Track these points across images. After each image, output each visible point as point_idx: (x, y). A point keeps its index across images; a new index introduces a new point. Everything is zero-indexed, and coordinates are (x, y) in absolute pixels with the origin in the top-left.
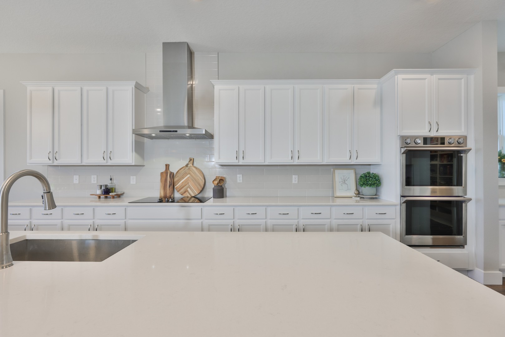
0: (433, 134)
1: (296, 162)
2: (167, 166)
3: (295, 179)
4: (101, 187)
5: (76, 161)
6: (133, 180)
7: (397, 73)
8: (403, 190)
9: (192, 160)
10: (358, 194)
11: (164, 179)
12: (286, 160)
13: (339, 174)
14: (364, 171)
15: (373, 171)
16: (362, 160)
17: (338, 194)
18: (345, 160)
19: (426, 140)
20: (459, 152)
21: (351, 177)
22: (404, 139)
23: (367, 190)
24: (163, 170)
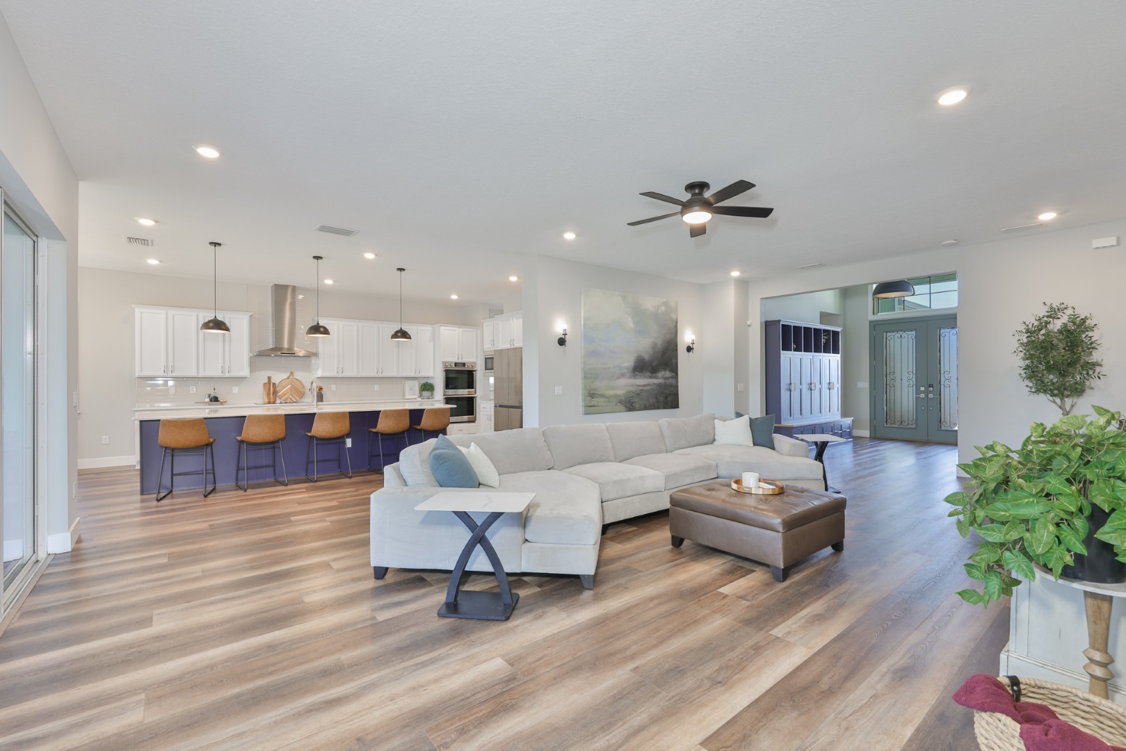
0: (460, 361)
1: (380, 375)
2: (269, 378)
3: (377, 387)
4: (209, 395)
5: (193, 373)
6: (235, 390)
7: (441, 326)
8: (444, 392)
9: (292, 373)
10: (420, 396)
11: (267, 388)
12: (374, 374)
13: (408, 384)
14: (423, 381)
15: (430, 381)
16: (422, 374)
17: (407, 397)
18: (412, 374)
19: (456, 364)
20: (473, 371)
21: (416, 386)
22: (444, 363)
23: (426, 393)
24: (266, 381)
